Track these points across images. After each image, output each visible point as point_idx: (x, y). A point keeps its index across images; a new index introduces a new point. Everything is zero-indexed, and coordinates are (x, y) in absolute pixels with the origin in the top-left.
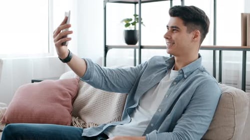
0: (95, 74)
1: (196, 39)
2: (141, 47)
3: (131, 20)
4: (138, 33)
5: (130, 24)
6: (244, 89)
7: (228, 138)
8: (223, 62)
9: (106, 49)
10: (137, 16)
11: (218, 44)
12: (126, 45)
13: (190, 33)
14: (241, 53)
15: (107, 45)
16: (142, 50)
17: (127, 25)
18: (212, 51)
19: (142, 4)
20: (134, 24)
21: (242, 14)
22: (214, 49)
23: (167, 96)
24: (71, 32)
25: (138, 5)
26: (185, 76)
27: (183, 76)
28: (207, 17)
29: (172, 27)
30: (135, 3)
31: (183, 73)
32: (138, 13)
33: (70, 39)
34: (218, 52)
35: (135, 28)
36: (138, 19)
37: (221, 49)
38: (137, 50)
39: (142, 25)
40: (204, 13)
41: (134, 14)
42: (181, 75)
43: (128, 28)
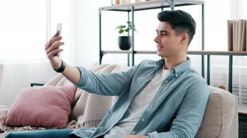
0: (89, 81)
1: (184, 41)
2: (134, 52)
3: (125, 27)
4: (131, 39)
5: (123, 31)
6: (230, 91)
7: (216, 136)
8: (211, 65)
9: (101, 54)
10: (130, 23)
11: (207, 49)
12: (120, 50)
13: (178, 36)
14: (228, 57)
15: (102, 50)
16: (135, 55)
17: (121, 32)
18: (201, 56)
19: (135, 12)
20: (127, 30)
21: (228, 21)
22: (202, 54)
23: (159, 94)
24: (63, 44)
25: (131, 13)
28: (193, 20)
29: (162, 31)
30: (129, 11)
31: (175, 72)
32: (131, 20)
33: (62, 50)
34: (206, 57)
35: (129, 34)
36: (131, 26)
37: (209, 54)
38: (131, 55)
39: (135, 31)
40: (191, 16)
41: (127, 21)
42: (173, 74)
43: (122, 35)
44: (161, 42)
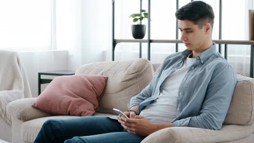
2: (150, 41)
3: (138, 15)
5: (138, 19)
8: (228, 55)
9: (115, 43)
11: (224, 38)
12: (133, 39)
13: (202, 28)
14: (250, 46)
15: (115, 38)
16: (151, 43)
17: (135, 20)
18: (218, 45)
20: (141, 19)
21: (250, 11)
22: (220, 43)
26: (202, 62)
27: (201, 63)
31: (200, 59)
32: (145, 8)
34: (223, 46)
35: (141, 23)
37: (226, 43)
42: (198, 61)
43: (136, 23)
44: (188, 39)
